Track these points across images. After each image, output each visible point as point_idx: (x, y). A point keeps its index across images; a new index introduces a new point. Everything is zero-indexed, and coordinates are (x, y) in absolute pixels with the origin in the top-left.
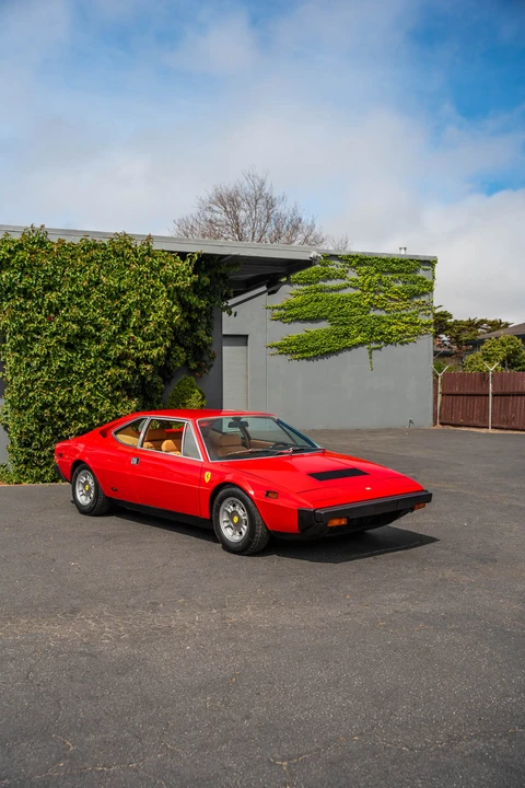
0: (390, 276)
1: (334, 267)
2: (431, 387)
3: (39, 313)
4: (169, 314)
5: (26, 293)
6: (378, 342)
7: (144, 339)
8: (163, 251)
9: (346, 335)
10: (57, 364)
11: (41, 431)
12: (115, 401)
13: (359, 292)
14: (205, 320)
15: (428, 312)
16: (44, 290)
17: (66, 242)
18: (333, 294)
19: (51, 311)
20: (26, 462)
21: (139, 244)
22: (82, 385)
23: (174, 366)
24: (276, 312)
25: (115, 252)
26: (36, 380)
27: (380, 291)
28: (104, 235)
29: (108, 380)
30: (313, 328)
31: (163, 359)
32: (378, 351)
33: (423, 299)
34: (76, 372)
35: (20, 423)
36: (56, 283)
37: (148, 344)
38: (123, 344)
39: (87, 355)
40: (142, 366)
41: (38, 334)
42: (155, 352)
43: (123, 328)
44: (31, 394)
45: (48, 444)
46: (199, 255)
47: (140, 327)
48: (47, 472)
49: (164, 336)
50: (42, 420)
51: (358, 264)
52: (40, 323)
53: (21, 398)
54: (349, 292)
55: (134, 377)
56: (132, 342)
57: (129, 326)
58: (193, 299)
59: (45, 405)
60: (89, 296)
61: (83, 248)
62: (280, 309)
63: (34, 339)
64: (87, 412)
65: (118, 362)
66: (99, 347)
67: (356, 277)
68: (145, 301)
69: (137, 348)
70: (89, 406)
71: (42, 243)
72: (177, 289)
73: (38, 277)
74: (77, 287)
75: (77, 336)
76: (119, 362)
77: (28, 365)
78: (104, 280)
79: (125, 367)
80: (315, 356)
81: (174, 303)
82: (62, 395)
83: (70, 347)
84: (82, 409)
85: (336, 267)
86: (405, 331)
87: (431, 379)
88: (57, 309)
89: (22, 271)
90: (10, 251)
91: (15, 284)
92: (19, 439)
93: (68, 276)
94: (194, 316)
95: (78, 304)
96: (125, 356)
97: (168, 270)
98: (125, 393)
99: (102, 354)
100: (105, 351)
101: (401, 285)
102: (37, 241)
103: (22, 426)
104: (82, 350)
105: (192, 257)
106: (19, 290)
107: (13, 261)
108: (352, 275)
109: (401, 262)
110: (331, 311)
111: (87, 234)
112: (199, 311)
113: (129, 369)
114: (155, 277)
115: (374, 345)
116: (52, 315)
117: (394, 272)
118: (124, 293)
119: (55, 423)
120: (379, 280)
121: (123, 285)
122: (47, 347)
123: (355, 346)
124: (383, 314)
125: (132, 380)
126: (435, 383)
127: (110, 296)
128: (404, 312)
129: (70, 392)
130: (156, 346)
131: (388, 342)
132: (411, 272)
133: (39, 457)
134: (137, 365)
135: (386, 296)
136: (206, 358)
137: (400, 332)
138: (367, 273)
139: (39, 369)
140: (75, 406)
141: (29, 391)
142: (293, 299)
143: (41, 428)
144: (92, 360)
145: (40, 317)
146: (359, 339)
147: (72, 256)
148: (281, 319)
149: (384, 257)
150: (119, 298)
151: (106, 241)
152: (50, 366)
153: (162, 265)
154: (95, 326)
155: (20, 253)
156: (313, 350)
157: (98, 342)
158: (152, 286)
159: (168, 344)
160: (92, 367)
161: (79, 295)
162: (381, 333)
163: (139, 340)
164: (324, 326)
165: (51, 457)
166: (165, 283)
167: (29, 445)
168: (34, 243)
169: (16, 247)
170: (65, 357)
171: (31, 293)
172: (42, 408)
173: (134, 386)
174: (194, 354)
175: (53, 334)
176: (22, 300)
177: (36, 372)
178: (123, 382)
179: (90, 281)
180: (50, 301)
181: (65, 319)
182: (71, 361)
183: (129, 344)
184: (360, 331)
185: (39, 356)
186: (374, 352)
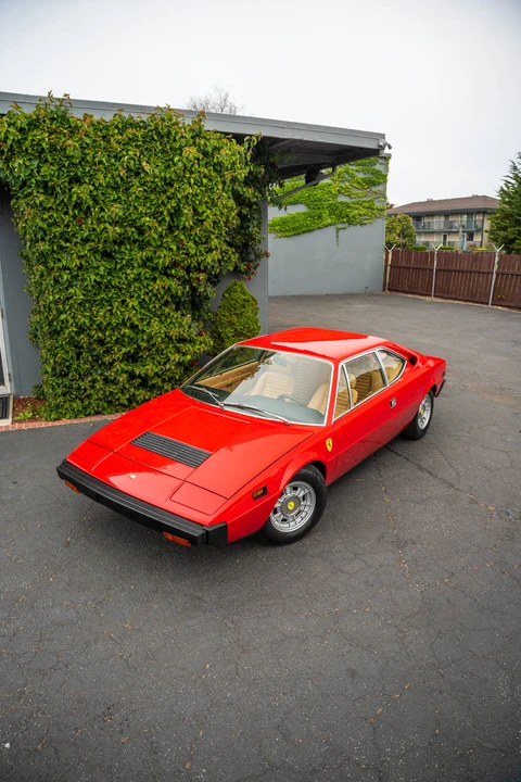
0: (355, 168)
3: (66, 213)
4: (225, 212)
5: (47, 188)
6: (344, 223)
7: (196, 243)
8: (216, 132)
9: (320, 217)
10: (91, 277)
11: (78, 359)
12: (163, 317)
13: (330, 181)
14: (256, 216)
15: (383, 199)
16: (70, 183)
17: (96, 119)
19: (80, 210)
20: (64, 394)
21: (188, 122)
22: (124, 302)
23: (226, 270)
25: (158, 133)
26: (68, 299)
27: (347, 181)
28: (143, 109)
29: (156, 295)
30: (293, 211)
31: (216, 265)
33: (379, 188)
34: (116, 288)
35: (52, 351)
36: (84, 173)
37: (202, 247)
38: (171, 250)
39: (129, 264)
40: (194, 275)
41: (67, 241)
42: (209, 258)
43: (171, 230)
44: (63, 317)
45: (88, 373)
46: (258, 137)
47: (192, 228)
48: (90, 403)
49: (220, 237)
50: (78, 346)
52: (67, 226)
53: (51, 322)
55: (185, 288)
56: (181, 246)
57: (178, 227)
58: (249, 192)
59: (81, 330)
60: (127, 189)
61: (117, 127)
63: (61, 248)
65: (165, 272)
66: (143, 255)
68: (196, 195)
69: (187, 254)
70: (133, 327)
71: (63, 119)
72: (234, 180)
73: (61, 166)
74: (113, 178)
75: (114, 242)
76: (167, 271)
77: (56, 281)
78: (147, 168)
79: (174, 277)
80: (295, 235)
81: (229, 198)
82: (101, 316)
83: (107, 255)
84: (125, 331)
86: (365, 215)
87: (383, 254)
88: (89, 208)
89: (39, 157)
90: (21, 130)
91: (31, 176)
92: (54, 369)
93: (100, 162)
94: (245, 211)
95: (114, 201)
96: (175, 264)
97: (224, 155)
98: (174, 309)
99: (145, 263)
100: (150, 259)
101: (363, 176)
102: (55, 116)
103: (56, 355)
104: (122, 259)
105: (250, 141)
106: (38, 184)
107: (27, 144)
110: (309, 197)
111: (122, 107)
112: (250, 205)
113: (179, 279)
114: (206, 165)
115: (340, 226)
116: (82, 216)
117: (358, 164)
118: (171, 185)
119: (95, 349)
120: (346, 172)
121: (170, 175)
122: (80, 257)
123: (326, 226)
124: (348, 200)
125: (183, 294)
126: (387, 257)
127: (154, 190)
128: (365, 199)
129: (111, 311)
130: (211, 250)
131: (350, 223)
132: (371, 165)
133: (79, 388)
134: (188, 274)
135: (351, 186)
136: (252, 257)
137: (361, 215)
139: (70, 285)
140: (117, 327)
141: (59, 312)
143: (79, 355)
144: (135, 271)
145: (67, 218)
146: (329, 221)
147: (104, 137)
150: (165, 192)
151: (145, 118)
152: (83, 280)
153: (216, 149)
154: (137, 228)
155: (35, 132)
156: (293, 229)
157: (141, 248)
158: (205, 176)
160: (135, 280)
161: (116, 188)
162: (347, 216)
163: (191, 244)
165: (92, 387)
166: (219, 172)
167: (66, 376)
168: (53, 119)
169: (29, 124)
170: (102, 269)
171: (53, 188)
172: (78, 334)
173: (183, 299)
174: (241, 254)
175: (86, 241)
176: (42, 198)
177: (67, 289)
178: (172, 296)
179: (129, 170)
180: (78, 198)
181: (100, 221)
182: (109, 273)
183: (178, 248)
184: (330, 214)
185: (69, 269)
186: (341, 231)
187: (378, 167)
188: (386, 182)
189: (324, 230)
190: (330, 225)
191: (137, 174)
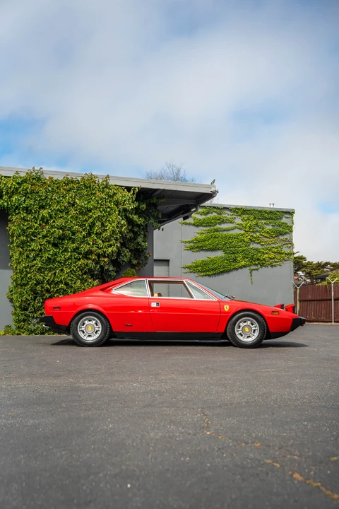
0: (263, 222)
1: (226, 215)
2: (293, 296)
3: (36, 223)
4: (119, 226)
5: (28, 211)
6: (256, 265)
7: (103, 242)
8: (116, 186)
9: (235, 260)
10: (46, 255)
11: (35, 300)
12: (83, 281)
13: (243, 232)
14: (142, 233)
15: (290, 245)
16: (39, 208)
17: (54, 179)
18: (225, 233)
19: (43, 222)
20: (24, 320)
21: (101, 181)
22: (62, 270)
23: (123, 261)
24: (188, 245)
25: (85, 186)
26: (33, 266)
27: (257, 231)
28: (78, 175)
29: (79, 267)
30: (212, 255)
31: (115, 255)
32: (256, 271)
33: (286, 237)
34: (59, 262)
35: (21, 295)
36: (47, 204)
37: (106, 244)
38: (89, 244)
39: (66, 250)
40: (102, 259)
41: (35, 236)
42: (110, 250)
43: (89, 234)
44: (29, 275)
45: (39, 309)
46: (138, 188)
47: (101, 234)
48: (38, 328)
49: (116, 239)
50: (35, 293)
51: (243, 213)
52: (36, 229)
53: (22, 278)
54: (237, 232)
55: (96, 266)
56: (95, 243)
57: (93, 232)
58: (135, 217)
59: (38, 283)
60: (68, 212)
61: (64, 183)
62: (190, 242)
63: (32, 240)
64: (65, 287)
66: (74, 246)
67: (240, 222)
68: (104, 216)
69: (98, 247)
70: (66, 284)
71: (39, 179)
72: (125, 210)
73: (35, 200)
74: (61, 206)
75: (59, 238)
76: (86, 255)
77: (28, 257)
78: (78, 202)
79: (90, 259)
80: (214, 274)
81: (123, 219)
82: (49, 276)
83: (55, 245)
84: (62, 286)
85: (227, 215)
86: (274, 258)
87: (292, 291)
88: (47, 221)
89: (25, 196)
90: (18, 183)
91: (21, 204)
92: (20, 305)
93: (55, 199)
94: (136, 229)
95: (61, 217)
96: (90, 252)
97: (119, 197)
98: (90, 277)
99: (75, 250)
100: (77, 248)
101: (271, 227)
102: (35, 177)
103: (22, 297)
104: (63, 247)
105: (134, 190)
106: (23, 208)
107: (20, 189)
108: (238, 221)
109: (271, 212)
110: (225, 244)
111: (67, 174)
112: (139, 226)
113: (93, 260)
114: (110, 202)
115: (253, 267)
116: (44, 224)
117: (266, 219)
118: (90, 211)
119: (44, 295)
120: (257, 224)
121: (90, 206)
122: (41, 245)
123: (241, 268)
124: (259, 246)
125: (95, 268)
126: (295, 293)
127: (81, 213)
128: (273, 245)
129: (55, 274)
130: (111, 246)
131: (262, 265)
132: (278, 219)
133: (33, 318)
134: (99, 259)
135: (261, 235)
136: (143, 258)
137: (271, 259)
138: (248, 219)
139: (35, 259)
140: (57, 284)
141: (27, 273)
142: (199, 236)
143: (36, 297)
144: (69, 254)
145: (36, 225)
146: (243, 263)
147: (58, 187)
148: (191, 249)
149: (259, 209)
150: (87, 215)
151: (79, 179)
152: (41, 257)
153: (115, 194)
154: (72, 232)
155: (25, 184)
156: (213, 270)
157: (73, 242)
158: (109, 207)
159: (119, 245)
160: (69, 259)
161: (61, 212)
162: (258, 259)
163: (100, 242)
164: (220, 254)
166: (117, 205)
167: (27, 310)
168: (34, 179)
169: (22, 181)
170: (52, 251)
171: (31, 210)
172: (36, 285)
173: (96, 273)
174: (135, 255)
175: (44, 237)
176: (25, 215)
177: (33, 261)
178: (89, 269)
179: (69, 203)
180: (43, 215)
181: (52, 227)
182: (56, 254)
183: (93, 244)
184: (244, 258)
185: (35, 251)
186: (253, 272)
187: (284, 220)
188: (291, 231)
189: (240, 270)
190: (245, 266)
191: (73, 205)
